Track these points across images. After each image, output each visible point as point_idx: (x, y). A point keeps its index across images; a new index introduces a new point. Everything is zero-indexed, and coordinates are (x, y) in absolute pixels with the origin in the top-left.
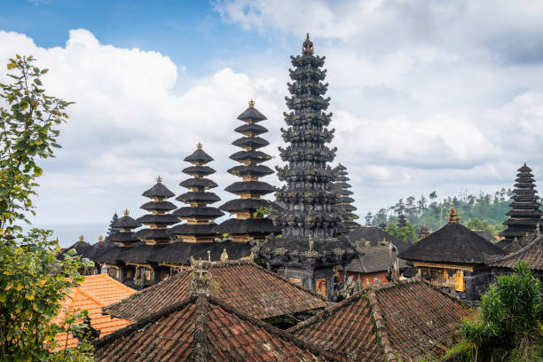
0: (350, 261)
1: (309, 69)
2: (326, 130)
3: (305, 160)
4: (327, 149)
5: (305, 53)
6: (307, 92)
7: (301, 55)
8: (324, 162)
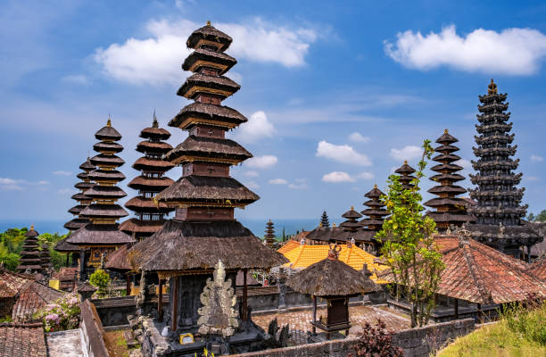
0: (534, 243)
1: (495, 104)
2: (509, 146)
3: (494, 169)
4: (511, 160)
5: (491, 93)
6: (493, 120)
7: (487, 94)
8: (509, 170)
